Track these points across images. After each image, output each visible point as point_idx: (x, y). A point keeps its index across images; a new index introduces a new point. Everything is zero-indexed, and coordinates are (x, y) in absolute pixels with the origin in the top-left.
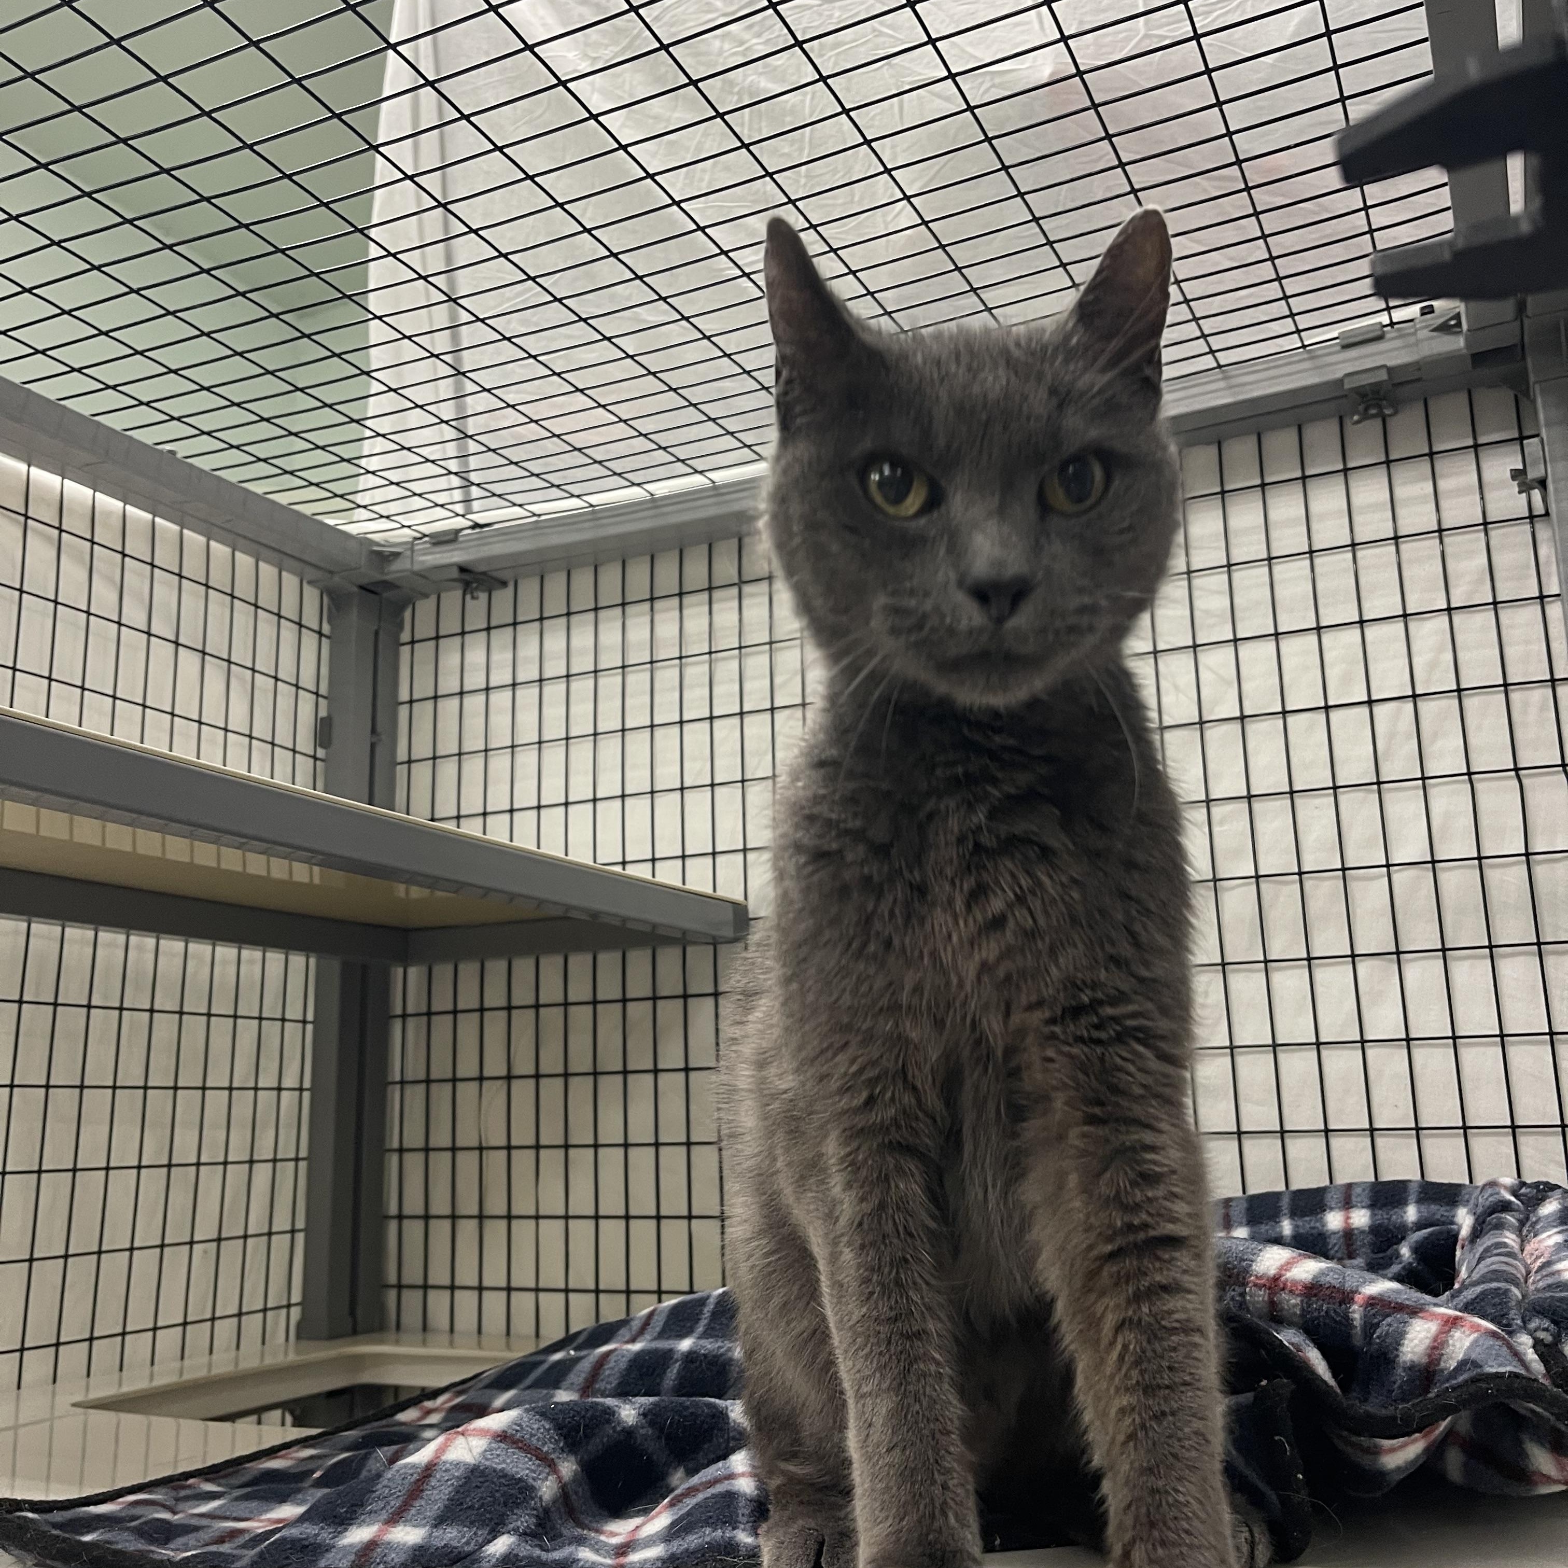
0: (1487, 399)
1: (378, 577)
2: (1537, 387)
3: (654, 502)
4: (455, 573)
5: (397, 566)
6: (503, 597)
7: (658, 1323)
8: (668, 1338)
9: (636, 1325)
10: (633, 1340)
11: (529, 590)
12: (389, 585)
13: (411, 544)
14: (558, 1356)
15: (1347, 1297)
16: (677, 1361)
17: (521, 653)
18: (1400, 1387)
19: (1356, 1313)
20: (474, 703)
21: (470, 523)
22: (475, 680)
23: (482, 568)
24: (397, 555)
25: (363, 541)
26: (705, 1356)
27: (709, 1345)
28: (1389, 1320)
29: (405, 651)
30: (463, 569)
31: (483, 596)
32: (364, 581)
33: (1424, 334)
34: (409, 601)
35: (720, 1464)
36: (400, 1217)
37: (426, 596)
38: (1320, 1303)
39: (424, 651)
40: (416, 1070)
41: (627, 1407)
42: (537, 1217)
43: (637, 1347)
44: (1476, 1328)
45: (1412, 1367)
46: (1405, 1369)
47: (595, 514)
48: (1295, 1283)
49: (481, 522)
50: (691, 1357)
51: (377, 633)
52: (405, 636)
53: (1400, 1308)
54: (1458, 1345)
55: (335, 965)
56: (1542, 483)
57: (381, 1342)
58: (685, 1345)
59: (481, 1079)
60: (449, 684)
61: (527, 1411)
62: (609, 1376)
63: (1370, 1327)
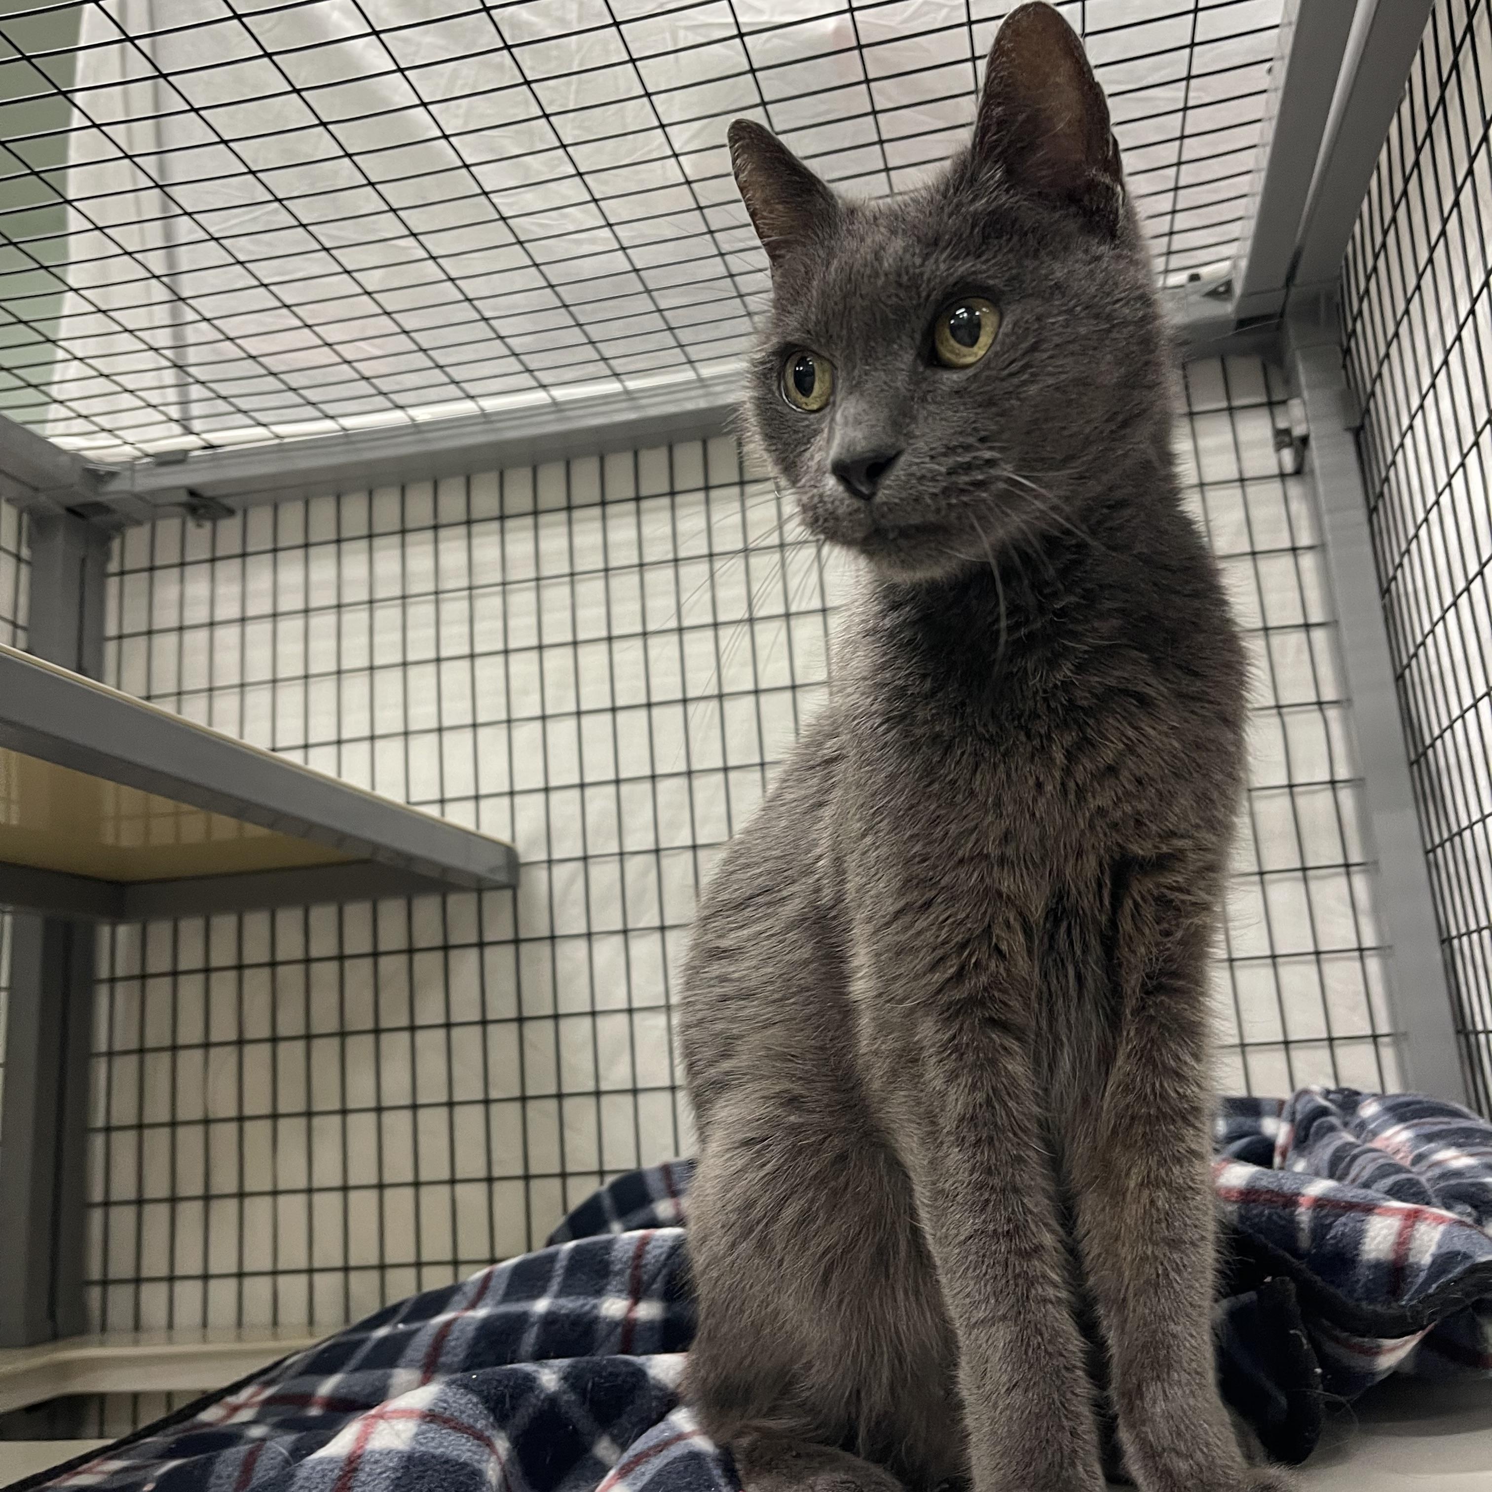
0: (1238, 366)
1: (91, 497)
2: (1298, 354)
3: (416, 428)
4: (184, 497)
5: (115, 486)
6: (229, 528)
7: (499, 1286)
8: (518, 1300)
9: (470, 1291)
10: (473, 1305)
11: (260, 519)
12: (100, 508)
13: (131, 465)
14: (382, 1332)
15: (1291, 1200)
16: (533, 1325)
17: (251, 586)
18: (1365, 1284)
19: (1304, 1215)
20: (196, 640)
21: (202, 444)
22: (197, 614)
23: (209, 493)
24: (112, 475)
25: (75, 457)
26: (567, 1316)
27: (570, 1304)
28: (1343, 1219)
29: (113, 584)
30: (192, 493)
31: (208, 525)
32: (72, 502)
33: (1194, 298)
34: (119, 528)
35: (661, 1426)
36: (107, 1204)
37: (139, 523)
38: (1261, 1208)
39: (135, 584)
40: (126, 1039)
41: (547, 1371)
42: (275, 1193)
43: (481, 1313)
44: (1440, 1220)
45: (1377, 1265)
46: (1369, 1268)
47: (348, 438)
48: (1229, 1190)
49: (216, 442)
50: (550, 1319)
51: (83, 561)
52: (113, 566)
53: (1350, 1206)
54: (1426, 1238)
55: (35, 922)
56: (1304, 440)
57: (82, 1346)
58: (541, 1306)
59: (207, 1045)
60: (166, 617)
61: (449, 1384)
62: (454, 1348)
63: (1320, 1229)
